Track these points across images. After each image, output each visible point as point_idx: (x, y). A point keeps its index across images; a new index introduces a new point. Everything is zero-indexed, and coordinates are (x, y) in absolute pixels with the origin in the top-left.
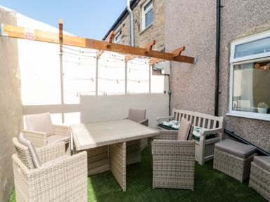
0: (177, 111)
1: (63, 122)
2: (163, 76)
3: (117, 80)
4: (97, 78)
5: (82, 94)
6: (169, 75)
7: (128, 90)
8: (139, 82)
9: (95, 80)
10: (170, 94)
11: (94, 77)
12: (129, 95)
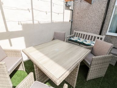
0: (77, 32)
1: (11, 45)
2: (70, 11)
3: (46, 12)
4: (32, 9)
5: (22, 23)
6: (72, 10)
7: (52, 20)
8: (58, 14)
9: (31, 11)
10: (72, 22)
11: (30, 8)
12: (53, 23)
